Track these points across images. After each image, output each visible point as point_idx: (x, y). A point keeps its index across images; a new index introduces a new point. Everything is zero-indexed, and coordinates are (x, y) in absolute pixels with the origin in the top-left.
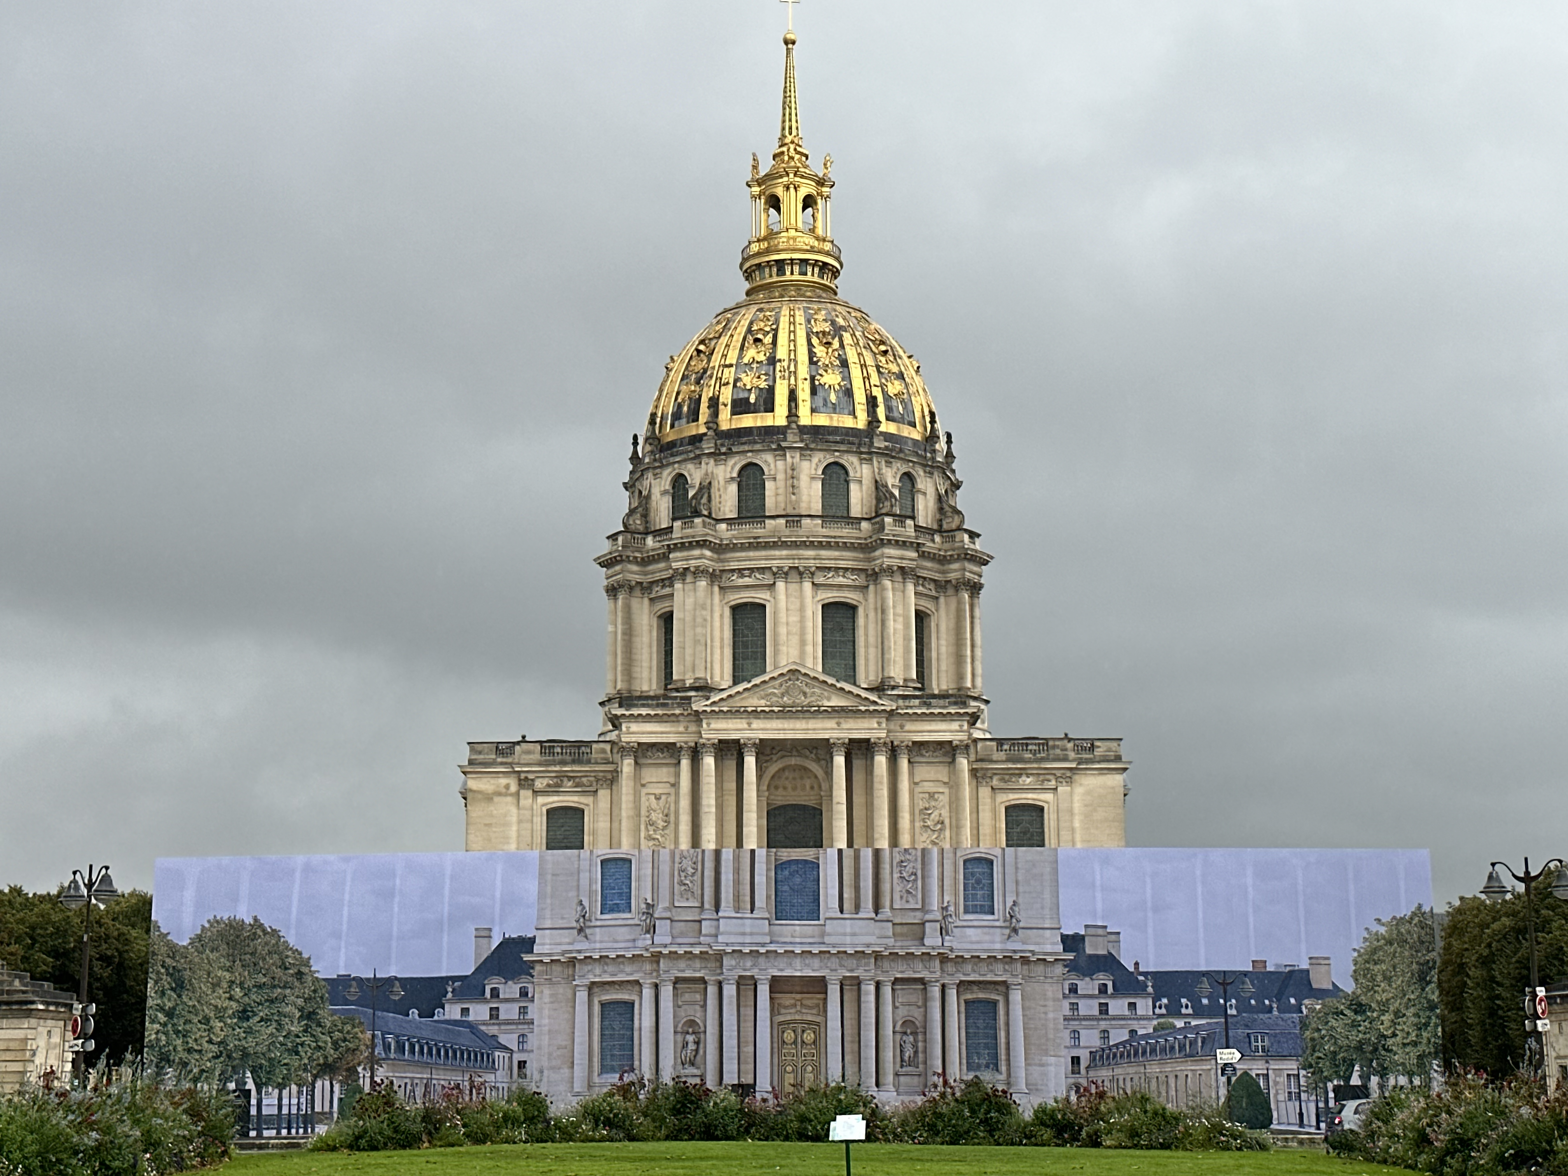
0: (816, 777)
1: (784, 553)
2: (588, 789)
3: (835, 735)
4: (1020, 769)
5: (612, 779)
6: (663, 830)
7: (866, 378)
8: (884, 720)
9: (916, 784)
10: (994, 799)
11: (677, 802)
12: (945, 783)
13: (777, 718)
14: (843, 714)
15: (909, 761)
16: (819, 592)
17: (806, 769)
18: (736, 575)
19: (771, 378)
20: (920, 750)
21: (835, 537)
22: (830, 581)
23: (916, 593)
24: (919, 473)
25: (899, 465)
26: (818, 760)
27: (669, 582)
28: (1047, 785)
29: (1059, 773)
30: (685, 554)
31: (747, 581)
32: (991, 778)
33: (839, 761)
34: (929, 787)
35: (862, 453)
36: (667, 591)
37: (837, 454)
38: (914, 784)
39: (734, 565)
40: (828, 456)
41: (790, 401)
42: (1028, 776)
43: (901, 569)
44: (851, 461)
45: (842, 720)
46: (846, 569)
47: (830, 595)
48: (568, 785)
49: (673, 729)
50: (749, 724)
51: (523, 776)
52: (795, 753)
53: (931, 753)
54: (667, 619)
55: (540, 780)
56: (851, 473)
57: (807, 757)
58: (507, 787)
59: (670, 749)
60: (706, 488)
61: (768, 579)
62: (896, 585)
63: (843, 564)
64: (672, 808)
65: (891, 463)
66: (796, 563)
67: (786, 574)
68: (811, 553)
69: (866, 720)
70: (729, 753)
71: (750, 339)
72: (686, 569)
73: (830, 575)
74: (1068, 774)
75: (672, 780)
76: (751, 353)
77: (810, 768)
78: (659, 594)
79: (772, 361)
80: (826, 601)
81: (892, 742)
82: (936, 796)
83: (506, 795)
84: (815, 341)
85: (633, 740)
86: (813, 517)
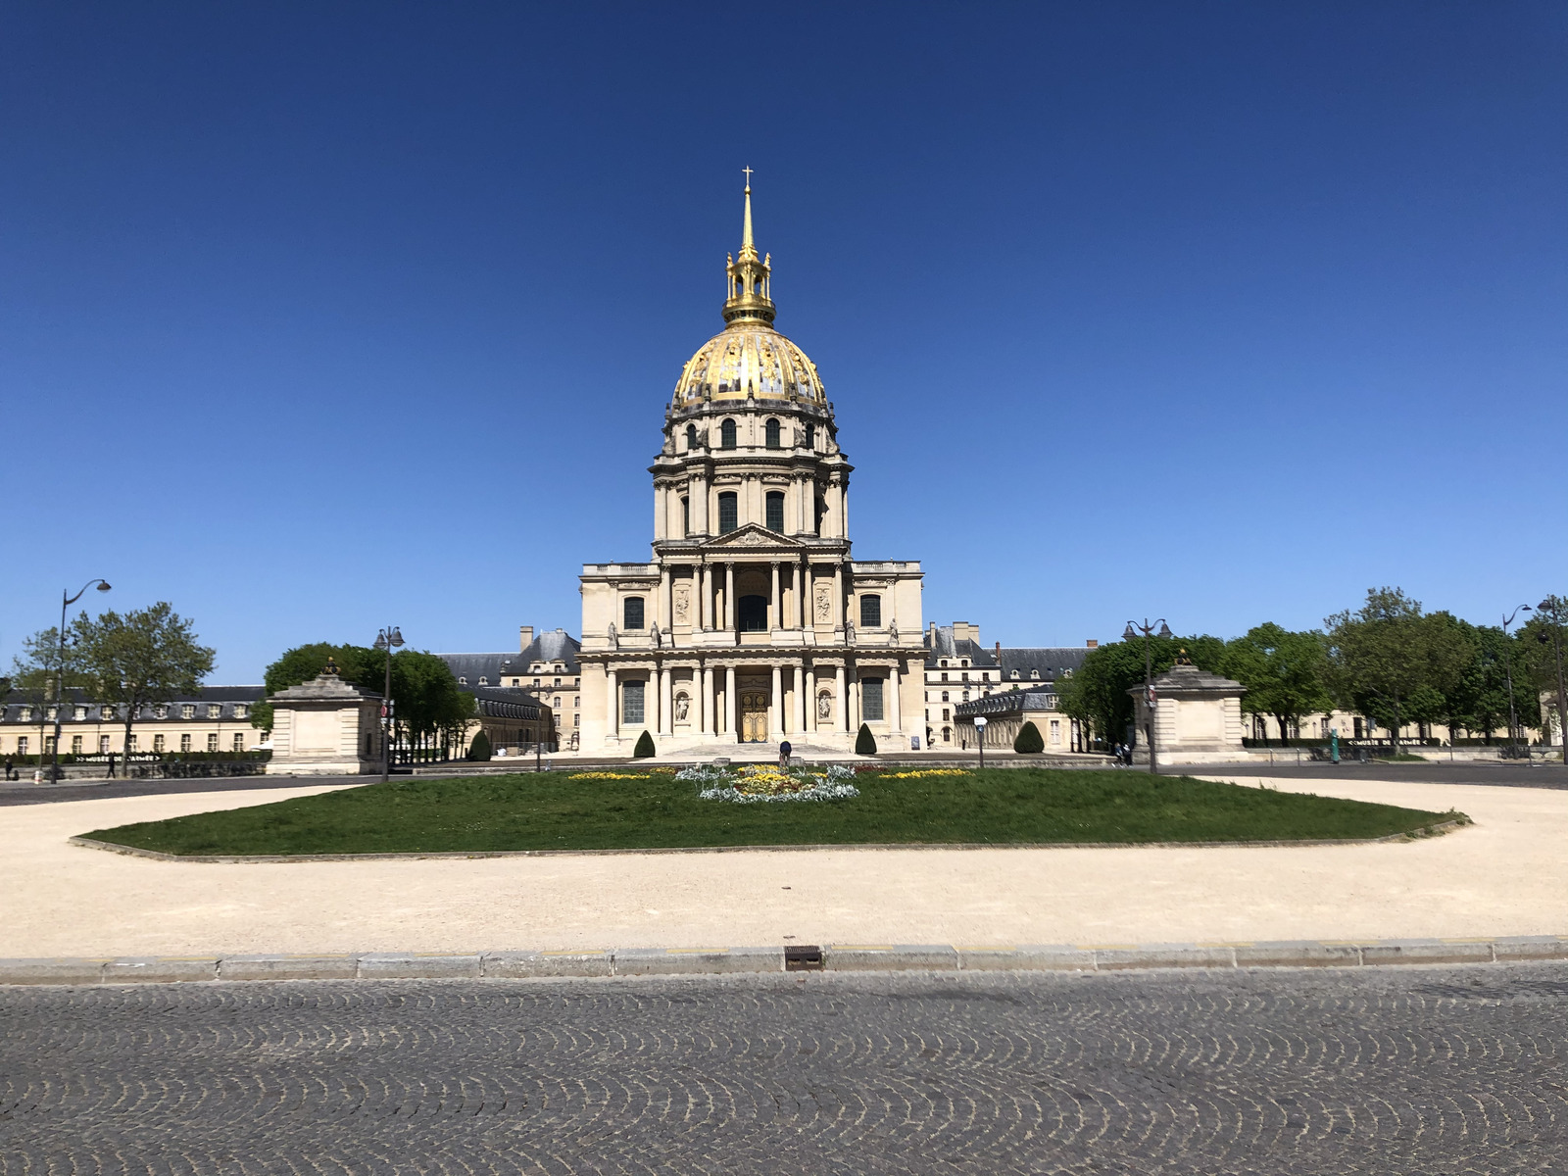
0: (764, 582)
1: (747, 465)
2: (647, 588)
3: (774, 561)
4: (869, 577)
5: (658, 582)
6: (684, 608)
8: (799, 552)
9: (815, 585)
10: (855, 593)
11: (692, 595)
12: (829, 585)
13: (744, 552)
14: (777, 550)
15: (811, 574)
16: (765, 486)
17: (758, 578)
18: (721, 477)
19: (739, 374)
20: (816, 568)
21: (773, 457)
22: (771, 481)
23: (815, 487)
25: (805, 420)
26: (765, 572)
27: (688, 480)
28: (882, 585)
29: (888, 579)
30: (695, 466)
31: (727, 480)
32: (852, 581)
33: (775, 574)
34: (820, 587)
35: (787, 414)
36: (686, 485)
37: (773, 414)
38: (813, 585)
39: (720, 472)
40: (769, 416)
41: (749, 386)
42: (872, 580)
43: (807, 474)
44: (781, 418)
45: (777, 553)
46: (779, 474)
47: (771, 488)
48: (636, 586)
49: (689, 558)
50: (730, 555)
51: (612, 582)
52: (753, 570)
53: (821, 570)
54: (685, 501)
55: (621, 583)
56: (781, 425)
57: (758, 572)
58: (604, 587)
59: (688, 568)
60: (706, 434)
61: (739, 479)
62: (805, 483)
63: (776, 471)
64: (689, 598)
65: (801, 419)
66: (752, 471)
67: (748, 477)
68: (760, 466)
69: (789, 553)
70: (719, 570)
71: (728, 353)
72: (696, 475)
73: (770, 478)
74: (893, 579)
75: (689, 585)
76: (728, 361)
77: (760, 577)
78: (682, 487)
79: (740, 365)
80: (768, 491)
81: (802, 564)
82: (824, 591)
83: (603, 591)
84: (762, 355)
85: (671, 563)
86: (761, 447)
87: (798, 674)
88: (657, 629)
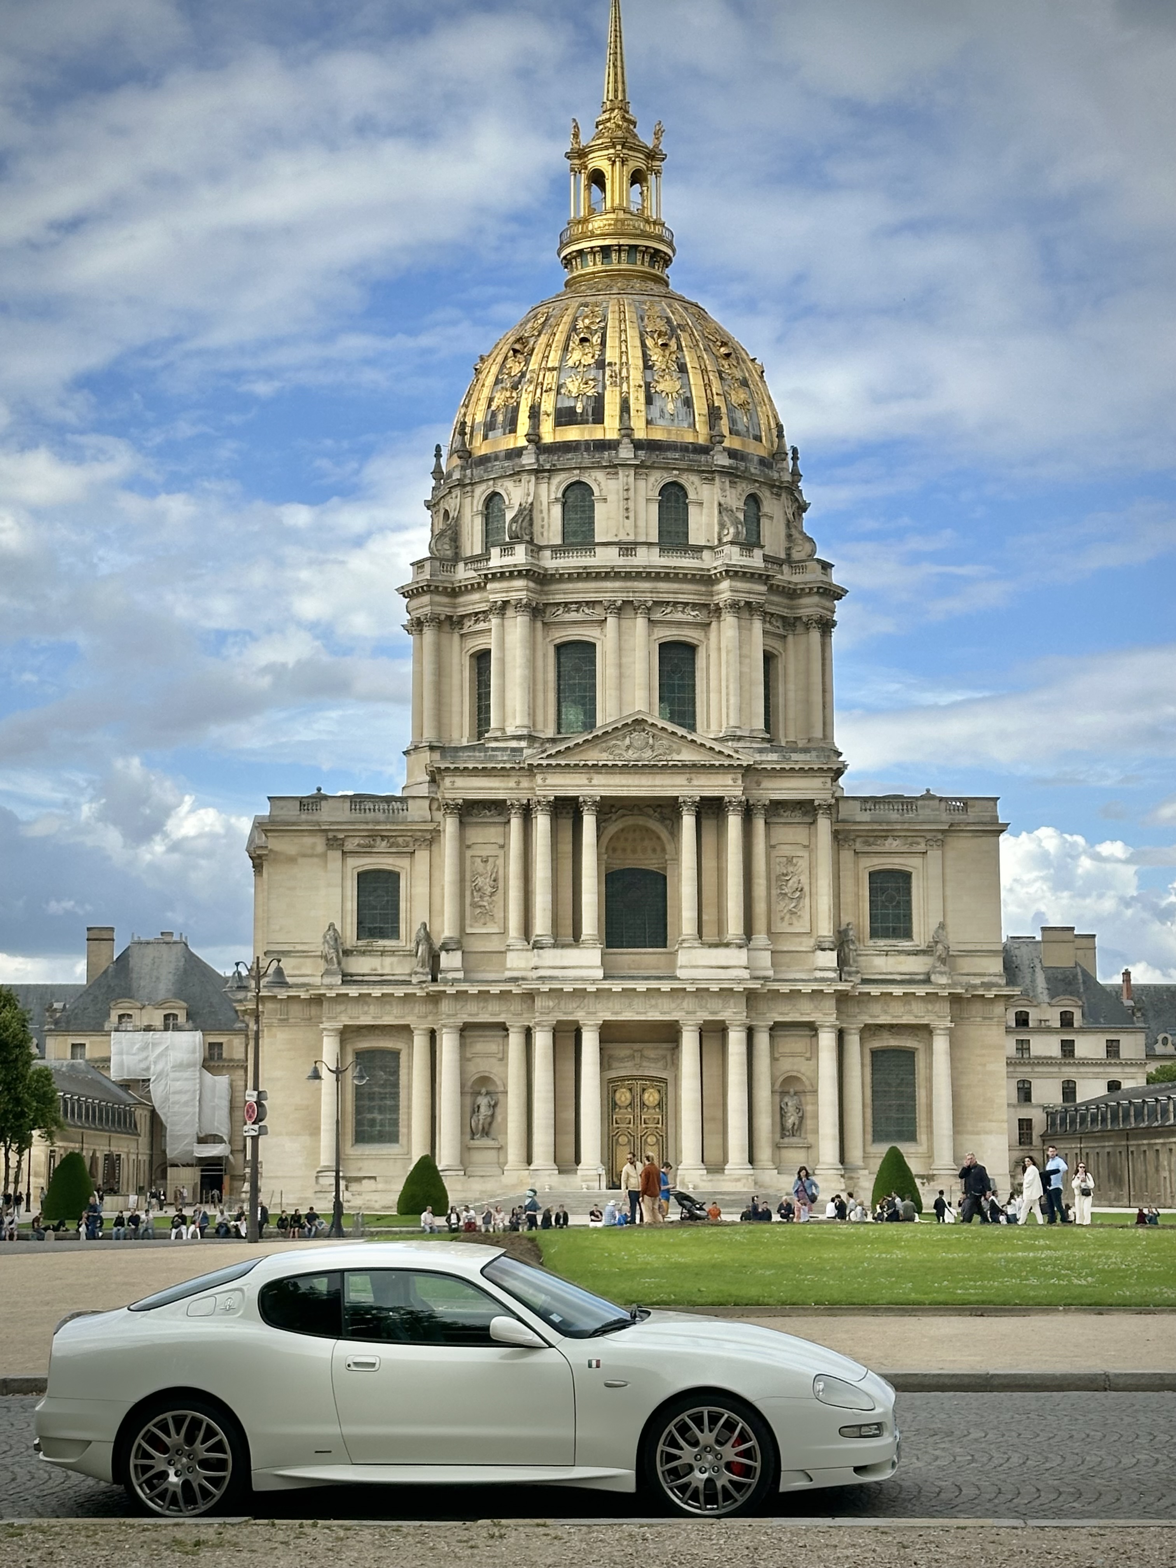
0: (659, 838)
1: (617, 584)
2: (405, 850)
3: (685, 793)
4: (887, 830)
5: (432, 838)
6: (490, 896)
7: (708, 385)
8: (740, 776)
9: (773, 847)
10: (856, 864)
11: (506, 865)
12: (805, 846)
13: (620, 773)
14: (694, 770)
15: (766, 823)
16: (656, 630)
17: (647, 830)
18: (562, 609)
19: (600, 384)
20: (777, 809)
21: (675, 568)
22: (668, 618)
23: (765, 632)
24: (765, 495)
25: (744, 485)
26: (663, 819)
27: (485, 616)
28: (916, 848)
29: (929, 835)
30: (504, 584)
31: (573, 616)
32: (854, 840)
33: (688, 821)
34: (786, 850)
35: (703, 472)
36: (482, 626)
37: (675, 472)
38: (770, 847)
39: (559, 598)
40: (666, 476)
41: (622, 412)
42: (895, 838)
43: (748, 604)
44: (691, 482)
45: (693, 776)
46: (687, 604)
47: (669, 633)
48: (382, 846)
49: (502, 785)
50: (590, 780)
51: (331, 835)
52: (636, 812)
53: (788, 813)
54: (482, 658)
55: (350, 839)
56: (692, 496)
57: (650, 816)
58: (313, 846)
59: (499, 807)
60: (527, 510)
61: (598, 613)
62: (743, 623)
63: (682, 598)
64: (501, 873)
65: (735, 483)
66: (630, 597)
67: (620, 609)
68: (647, 585)
69: (720, 776)
70: (565, 811)
71: (577, 339)
72: (506, 603)
73: (668, 610)
74: (940, 836)
75: (501, 842)
76: (575, 356)
77: (654, 828)
78: (472, 629)
79: (601, 364)
80: (664, 640)
81: (747, 800)
82: (795, 861)
83: (312, 856)
84: (649, 342)
85: (458, 796)
86: (650, 544)
87: (736, 1040)
88: (428, 937)
